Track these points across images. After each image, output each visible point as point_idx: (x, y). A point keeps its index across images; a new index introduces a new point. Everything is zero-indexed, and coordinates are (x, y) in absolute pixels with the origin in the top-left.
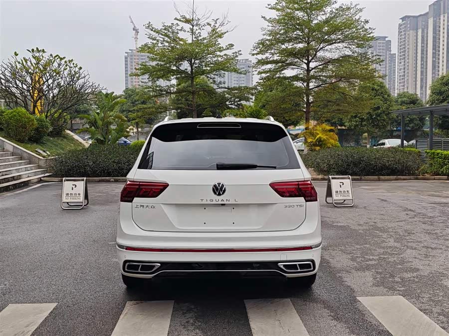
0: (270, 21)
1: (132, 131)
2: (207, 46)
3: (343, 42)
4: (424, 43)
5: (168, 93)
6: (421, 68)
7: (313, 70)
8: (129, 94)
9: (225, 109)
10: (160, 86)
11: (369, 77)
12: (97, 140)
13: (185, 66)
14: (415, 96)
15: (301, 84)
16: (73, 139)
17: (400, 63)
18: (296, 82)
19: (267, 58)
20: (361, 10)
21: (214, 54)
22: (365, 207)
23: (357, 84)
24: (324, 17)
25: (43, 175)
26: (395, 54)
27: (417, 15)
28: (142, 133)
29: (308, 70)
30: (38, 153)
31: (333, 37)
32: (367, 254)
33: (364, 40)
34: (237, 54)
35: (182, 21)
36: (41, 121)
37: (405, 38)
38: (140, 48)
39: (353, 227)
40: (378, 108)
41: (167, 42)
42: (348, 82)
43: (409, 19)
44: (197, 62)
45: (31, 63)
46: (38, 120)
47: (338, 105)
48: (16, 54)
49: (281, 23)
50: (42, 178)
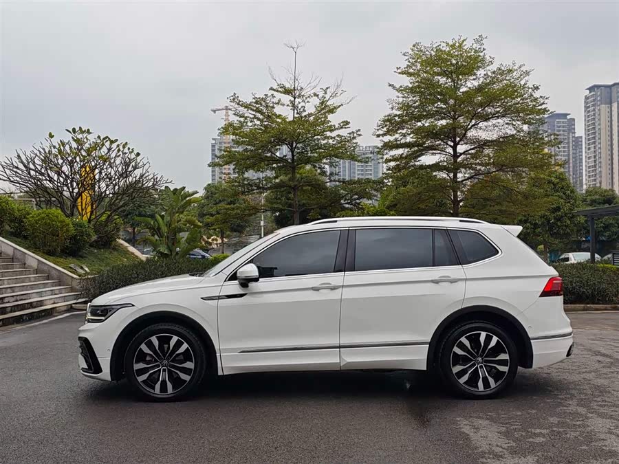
0: (400, 90)
1: (215, 242)
2: (313, 124)
3: (504, 116)
5: (261, 188)
7: (462, 156)
8: (211, 191)
9: (339, 210)
10: (248, 179)
11: (543, 164)
12: (161, 253)
13: (283, 151)
14: (610, 192)
15: (445, 176)
16: (127, 252)
17: (589, 149)
18: (438, 173)
19: (396, 140)
20: (527, 73)
21: (322, 135)
23: (525, 175)
24: (476, 83)
25: (75, 301)
26: (581, 137)
27: (611, 83)
28: (229, 246)
29: (456, 155)
30: (71, 270)
31: (489, 110)
32: (531, 425)
33: (530, 111)
34: (355, 135)
35: (280, 92)
36: (81, 227)
37: (594, 114)
38: (222, 128)
40: (558, 209)
41: (259, 119)
42: (512, 172)
43: (599, 90)
44: (299, 145)
45: (71, 147)
46: (75, 225)
47: (499, 204)
48: (51, 136)
49: (415, 92)
50: (73, 305)
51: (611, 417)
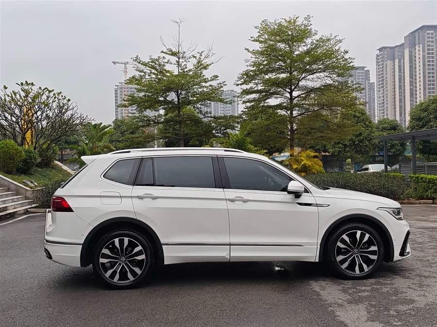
0: (254, 52)
2: (193, 77)
3: (324, 71)
4: (401, 73)
5: (156, 122)
7: (296, 99)
8: (118, 124)
9: (211, 138)
10: (147, 117)
11: (352, 104)
13: (172, 96)
14: (395, 122)
15: (284, 113)
16: (61, 170)
17: (379, 91)
18: (280, 111)
19: (251, 88)
20: (340, 41)
21: (199, 85)
23: (339, 112)
24: (305, 48)
25: (29, 206)
26: (374, 83)
27: (394, 46)
29: (292, 99)
30: (25, 184)
31: (314, 67)
32: (358, 284)
33: (345, 69)
34: (222, 85)
35: (169, 54)
36: (29, 153)
37: (383, 67)
38: (128, 80)
40: (360, 134)
41: (154, 74)
42: (330, 110)
43: (386, 50)
44: (183, 92)
45: (20, 96)
46: (26, 151)
47: (321, 132)
48: (5, 88)
49: (264, 54)
50: (28, 209)
51: (408, 277)
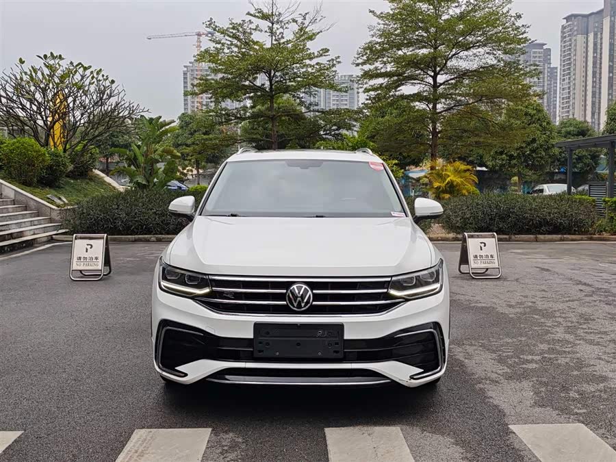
0: (382, 16)
1: (190, 173)
2: (292, 52)
3: (485, 45)
4: (597, 53)
5: (238, 118)
6: (593, 87)
7: (442, 87)
8: (186, 120)
9: (318, 141)
10: (225, 109)
11: (523, 94)
12: (138, 184)
13: (262, 80)
14: (584, 124)
15: (424, 106)
16: (103, 182)
17: (564, 80)
18: (417, 103)
19: (376, 69)
21: (301, 63)
22: (517, 280)
23: (503, 106)
24: (458, 11)
25: (55, 232)
26: (556, 68)
27: (588, 13)
28: (204, 176)
29: (435, 86)
30: (49, 201)
31: (470, 39)
32: (523, 352)
33: (514, 42)
34: (335, 62)
35: (257, 17)
36: (57, 156)
37: (570, 45)
38: (198, 55)
39: (500, 310)
40: (534, 140)
41: (236, 46)
42: (491, 103)
43: (576, 19)
44: (278, 74)
45: (43, 74)
46: (51, 154)
47: (477, 135)
48: (22, 62)
49: (397, 19)
50: (54, 236)
51: (598, 344)
